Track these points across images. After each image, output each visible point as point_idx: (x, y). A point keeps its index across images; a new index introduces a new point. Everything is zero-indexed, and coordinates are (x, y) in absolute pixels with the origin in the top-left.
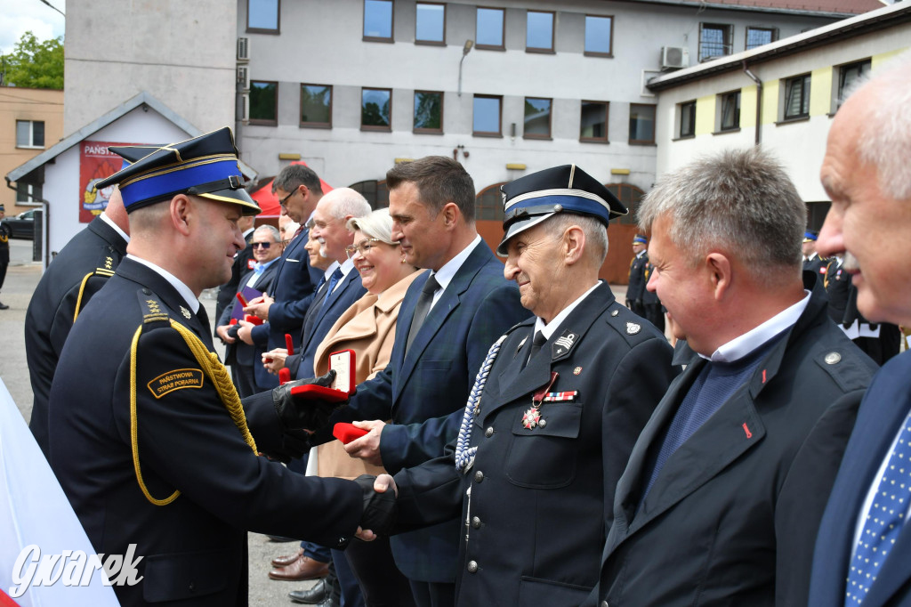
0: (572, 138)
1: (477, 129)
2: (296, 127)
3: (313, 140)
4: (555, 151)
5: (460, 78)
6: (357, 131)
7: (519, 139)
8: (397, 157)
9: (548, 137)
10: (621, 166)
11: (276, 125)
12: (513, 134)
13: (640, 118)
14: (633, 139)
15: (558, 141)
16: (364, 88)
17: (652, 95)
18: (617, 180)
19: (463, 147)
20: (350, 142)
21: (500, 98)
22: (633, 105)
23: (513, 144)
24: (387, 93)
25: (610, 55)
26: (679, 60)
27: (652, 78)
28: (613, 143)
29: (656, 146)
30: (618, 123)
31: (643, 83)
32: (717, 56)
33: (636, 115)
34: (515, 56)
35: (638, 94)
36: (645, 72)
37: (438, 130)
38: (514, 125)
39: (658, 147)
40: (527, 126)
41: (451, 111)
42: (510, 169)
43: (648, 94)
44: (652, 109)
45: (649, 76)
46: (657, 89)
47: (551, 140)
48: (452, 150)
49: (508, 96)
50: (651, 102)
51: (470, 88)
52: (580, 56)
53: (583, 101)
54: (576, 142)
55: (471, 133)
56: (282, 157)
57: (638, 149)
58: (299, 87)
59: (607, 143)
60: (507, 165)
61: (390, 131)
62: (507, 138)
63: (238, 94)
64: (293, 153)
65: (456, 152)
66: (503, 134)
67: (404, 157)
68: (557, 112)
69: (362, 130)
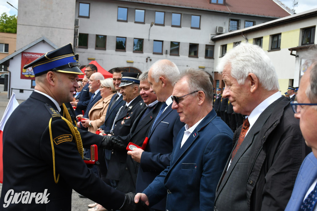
0: (186, 55)
1: (155, 51)
2: (94, 49)
3: (100, 54)
4: (180, 60)
5: (149, 35)
6: (114, 51)
7: (168, 55)
8: (127, 60)
9: (178, 55)
10: (202, 65)
11: (87, 48)
12: (166, 53)
13: (209, 50)
14: (206, 56)
15: (181, 56)
16: (117, 37)
17: (213, 42)
19: (149, 57)
20: (112, 55)
21: (162, 41)
22: (207, 45)
24: (125, 39)
25: (199, 28)
26: (222, 31)
27: (213, 37)
28: (199, 58)
29: (214, 59)
30: (202, 51)
31: (210, 38)
32: (235, 30)
33: (208, 48)
34: (168, 28)
35: (208, 42)
36: (211, 34)
37: (141, 52)
38: (167, 51)
39: (215, 59)
40: (171, 51)
41: (146, 45)
43: (211, 42)
44: (213, 47)
45: (212, 36)
46: (214, 40)
47: (179, 56)
48: (146, 58)
49: (165, 41)
50: (213, 44)
51: (153, 38)
52: (190, 28)
53: (190, 43)
54: (187, 57)
55: (152, 53)
56: (89, 59)
57: (208, 60)
58: (95, 36)
59: (198, 57)
61: (125, 51)
62: (164, 55)
63: (75, 38)
64: (93, 58)
65: (147, 59)
66: (163, 53)
67: (130, 60)
68: (181, 47)
69: (116, 51)
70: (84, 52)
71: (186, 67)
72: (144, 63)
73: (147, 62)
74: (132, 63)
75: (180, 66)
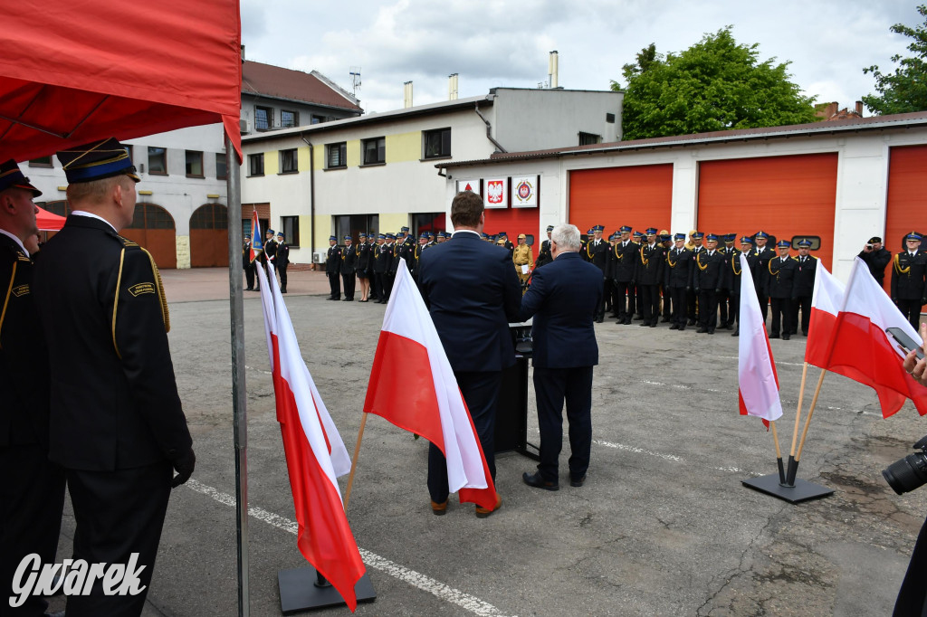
0: (180, 174)
4: (170, 183)
6: (26, 167)
7: (148, 175)
8: (59, 186)
9: (165, 173)
10: (213, 193)
12: (142, 171)
14: (221, 176)
15: (172, 176)
18: (212, 202)
22: (217, 154)
26: (245, 128)
28: (207, 178)
30: (210, 165)
35: (222, 148)
38: (142, 165)
40: (151, 166)
42: (142, 194)
47: (168, 175)
49: (137, 146)
53: (186, 150)
54: (184, 177)
57: (223, 182)
59: (204, 178)
61: (52, 167)
68: (169, 156)
71: (182, 196)
75: (171, 194)
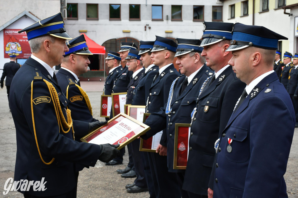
0: (190, 20)
1: (154, 18)
2: (85, 20)
3: (92, 25)
4: (184, 25)
6: (108, 20)
7: (170, 21)
8: (123, 30)
9: (181, 20)
11: (77, 20)
12: (167, 19)
13: (217, 11)
15: (185, 21)
16: (110, 4)
17: (221, 2)
19: (148, 25)
20: (106, 25)
21: (162, 6)
22: (213, 6)
23: (167, 23)
24: (119, 6)
30: (208, 13)
35: (215, 2)
37: (139, 19)
38: (167, 16)
41: (143, 12)
42: (167, 33)
43: (219, 2)
44: (221, 8)
47: (182, 21)
49: (165, 5)
50: (220, 5)
51: (150, 2)
53: (194, 6)
54: (192, 21)
55: (151, 20)
56: (80, 31)
58: (85, 5)
60: (165, 31)
61: (120, 20)
62: (165, 21)
63: (62, 9)
64: (84, 30)
65: (145, 27)
66: (164, 20)
67: (126, 29)
69: (110, 20)
70: (74, 24)
71: (191, 33)
72: (142, 32)
73: (145, 30)
74: (129, 32)
75: (184, 32)
